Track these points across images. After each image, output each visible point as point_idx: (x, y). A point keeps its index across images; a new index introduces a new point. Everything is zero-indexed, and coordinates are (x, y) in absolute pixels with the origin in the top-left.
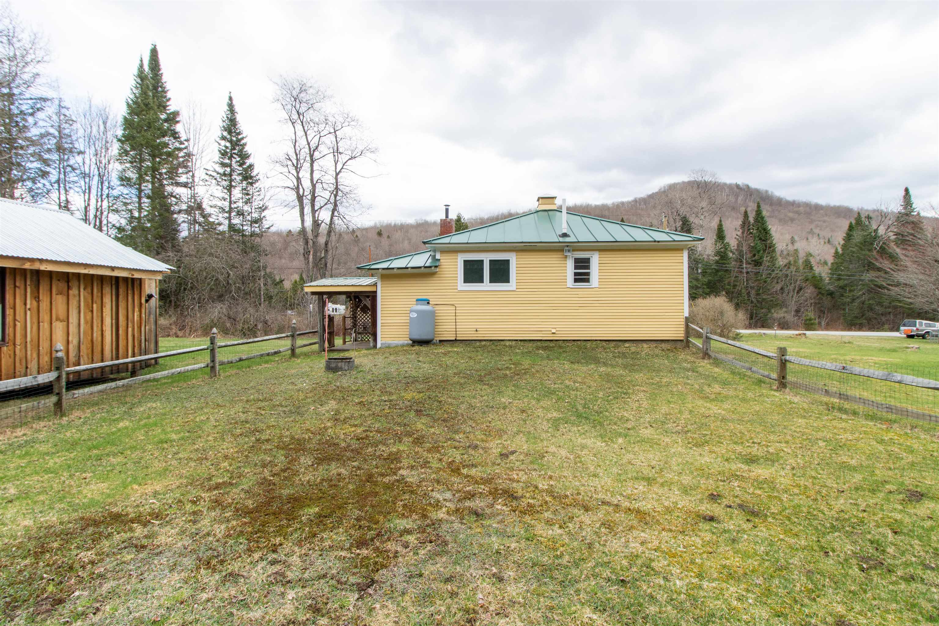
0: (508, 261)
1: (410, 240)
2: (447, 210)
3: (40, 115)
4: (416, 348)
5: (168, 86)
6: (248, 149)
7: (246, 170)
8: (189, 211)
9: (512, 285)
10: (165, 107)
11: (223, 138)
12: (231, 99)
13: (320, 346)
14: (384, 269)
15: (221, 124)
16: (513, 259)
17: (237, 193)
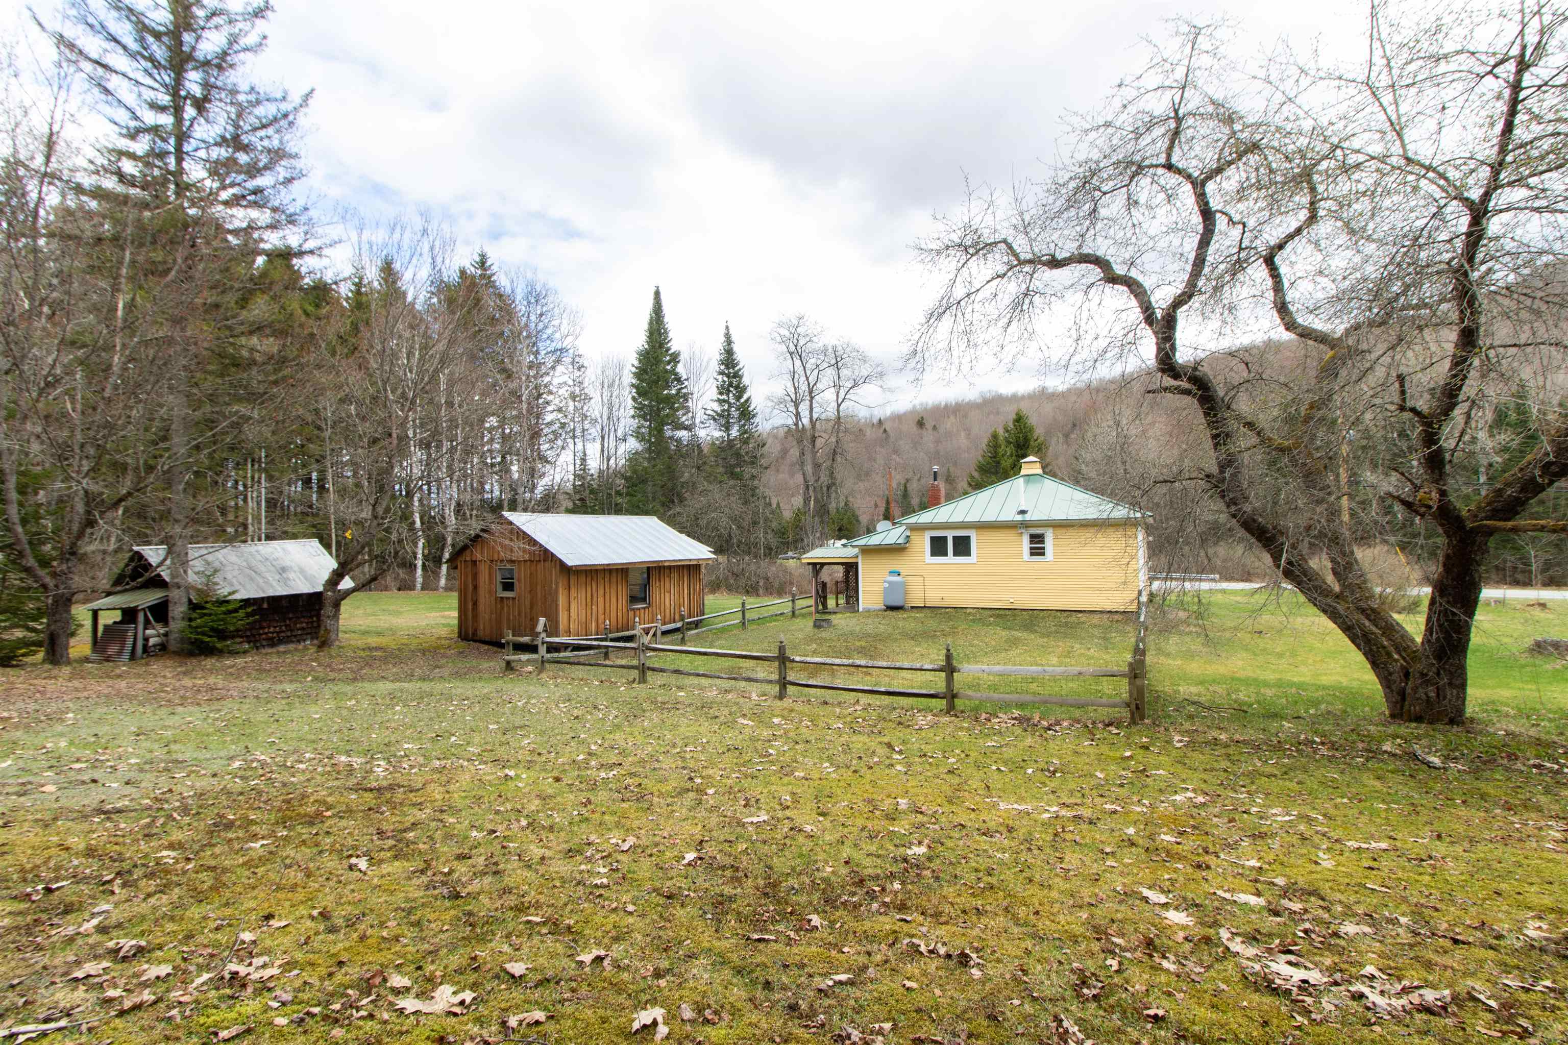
0: (968, 538)
1: (968, 431)
4: (889, 613)
6: (746, 381)
7: (743, 405)
9: (973, 558)
10: (667, 349)
12: (727, 329)
13: (814, 609)
15: (718, 357)
16: (973, 536)
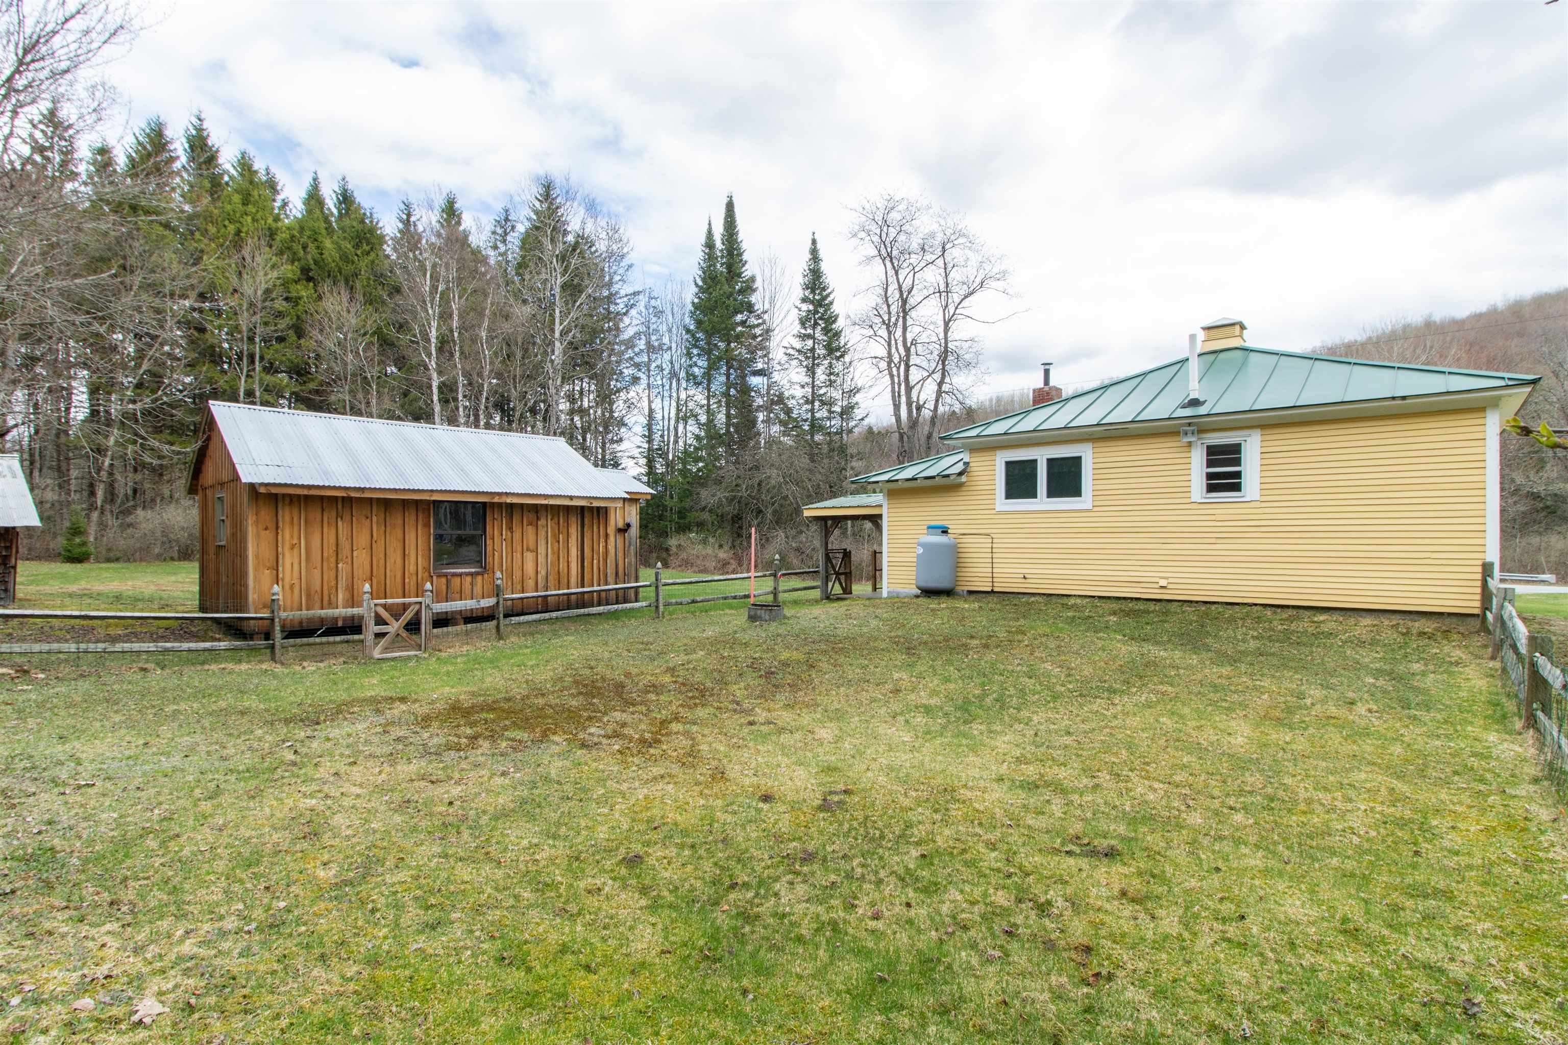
0: (1079, 458)
2: (1047, 372)
3: (633, 312)
4: (923, 601)
5: (744, 246)
6: (835, 308)
7: (832, 339)
8: (768, 408)
9: (1086, 500)
10: (739, 275)
11: (804, 300)
12: (814, 242)
13: (822, 592)
14: (908, 480)
15: (803, 280)
16: (1087, 454)
17: (821, 375)
